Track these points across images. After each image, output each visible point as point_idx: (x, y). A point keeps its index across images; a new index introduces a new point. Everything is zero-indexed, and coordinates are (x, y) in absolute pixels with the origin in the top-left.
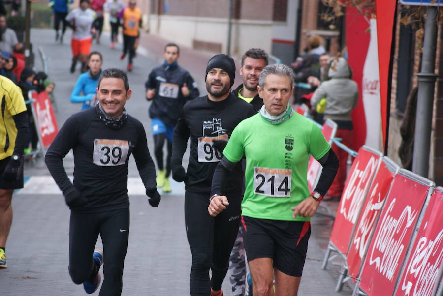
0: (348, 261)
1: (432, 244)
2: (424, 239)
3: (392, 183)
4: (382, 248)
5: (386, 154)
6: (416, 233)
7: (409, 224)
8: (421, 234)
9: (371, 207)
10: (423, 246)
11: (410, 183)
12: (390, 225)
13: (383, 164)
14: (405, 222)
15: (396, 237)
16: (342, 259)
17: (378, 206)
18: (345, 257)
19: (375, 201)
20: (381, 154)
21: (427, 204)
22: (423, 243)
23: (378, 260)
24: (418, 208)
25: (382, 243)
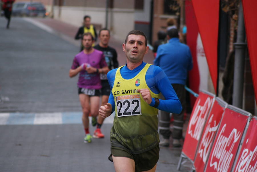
0: (195, 164)
1: (252, 154)
2: (247, 150)
3: (223, 115)
4: (218, 156)
5: (217, 95)
6: (241, 146)
7: (236, 140)
8: (245, 146)
9: (209, 130)
10: (246, 154)
11: (236, 114)
12: (223, 141)
13: (216, 102)
14: (233, 139)
15: (228, 149)
16: (191, 163)
17: (215, 129)
18: (193, 162)
19: (212, 125)
20: (214, 96)
21: (247, 127)
22: (246, 152)
23: (215, 164)
24: (241, 130)
25: (218, 153)
